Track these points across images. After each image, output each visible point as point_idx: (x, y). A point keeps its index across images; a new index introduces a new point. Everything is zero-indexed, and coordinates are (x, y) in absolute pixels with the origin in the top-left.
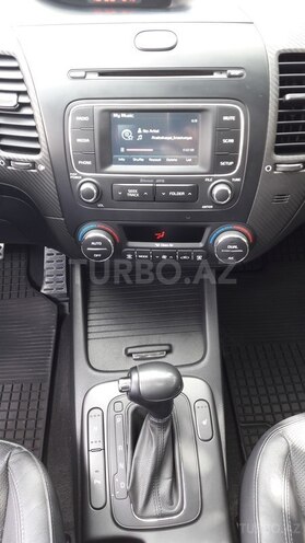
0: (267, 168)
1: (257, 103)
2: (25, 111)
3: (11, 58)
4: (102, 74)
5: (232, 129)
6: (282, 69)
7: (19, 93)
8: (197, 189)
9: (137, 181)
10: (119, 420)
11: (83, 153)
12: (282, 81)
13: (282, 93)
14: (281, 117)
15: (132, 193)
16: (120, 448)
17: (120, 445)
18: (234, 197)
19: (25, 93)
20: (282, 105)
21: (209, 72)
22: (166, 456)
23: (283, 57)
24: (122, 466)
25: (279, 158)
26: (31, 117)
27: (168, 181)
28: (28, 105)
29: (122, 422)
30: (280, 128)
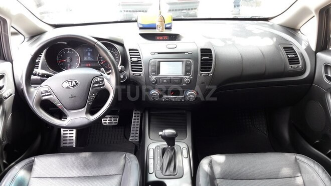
0: (199, 75)
1: (196, 60)
2: (139, 62)
3: (137, 50)
4: (159, 53)
5: (190, 65)
6: (201, 52)
7: (138, 58)
8: (181, 80)
9: (166, 78)
10: (158, 151)
11: (153, 71)
12: (201, 55)
13: (201, 57)
14: (201, 63)
15: (165, 81)
16: (159, 157)
17: (158, 157)
18: (190, 82)
19: (140, 58)
20: (201, 60)
21: (184, 53)
22: (173, 159)
23: (201, 50)
24: (159, 162)
25: (202, 72)
26: (141, 63)
27: (174, 78)
28: (140, 61)
29: (159, 152)
30: (201, 65)
